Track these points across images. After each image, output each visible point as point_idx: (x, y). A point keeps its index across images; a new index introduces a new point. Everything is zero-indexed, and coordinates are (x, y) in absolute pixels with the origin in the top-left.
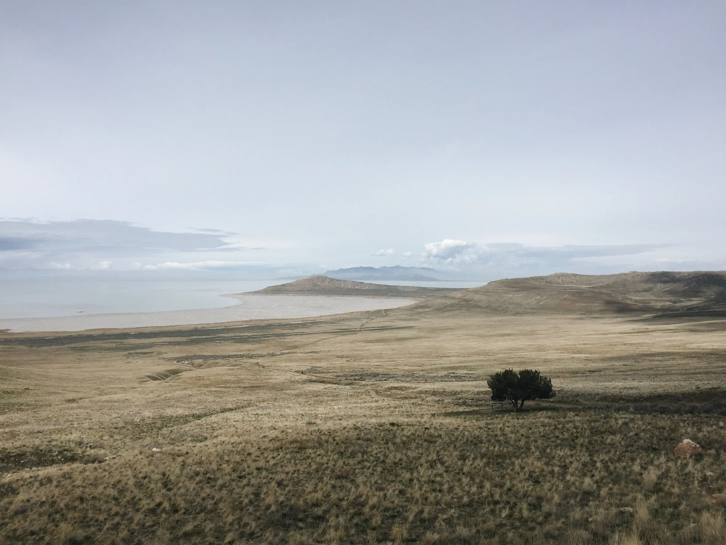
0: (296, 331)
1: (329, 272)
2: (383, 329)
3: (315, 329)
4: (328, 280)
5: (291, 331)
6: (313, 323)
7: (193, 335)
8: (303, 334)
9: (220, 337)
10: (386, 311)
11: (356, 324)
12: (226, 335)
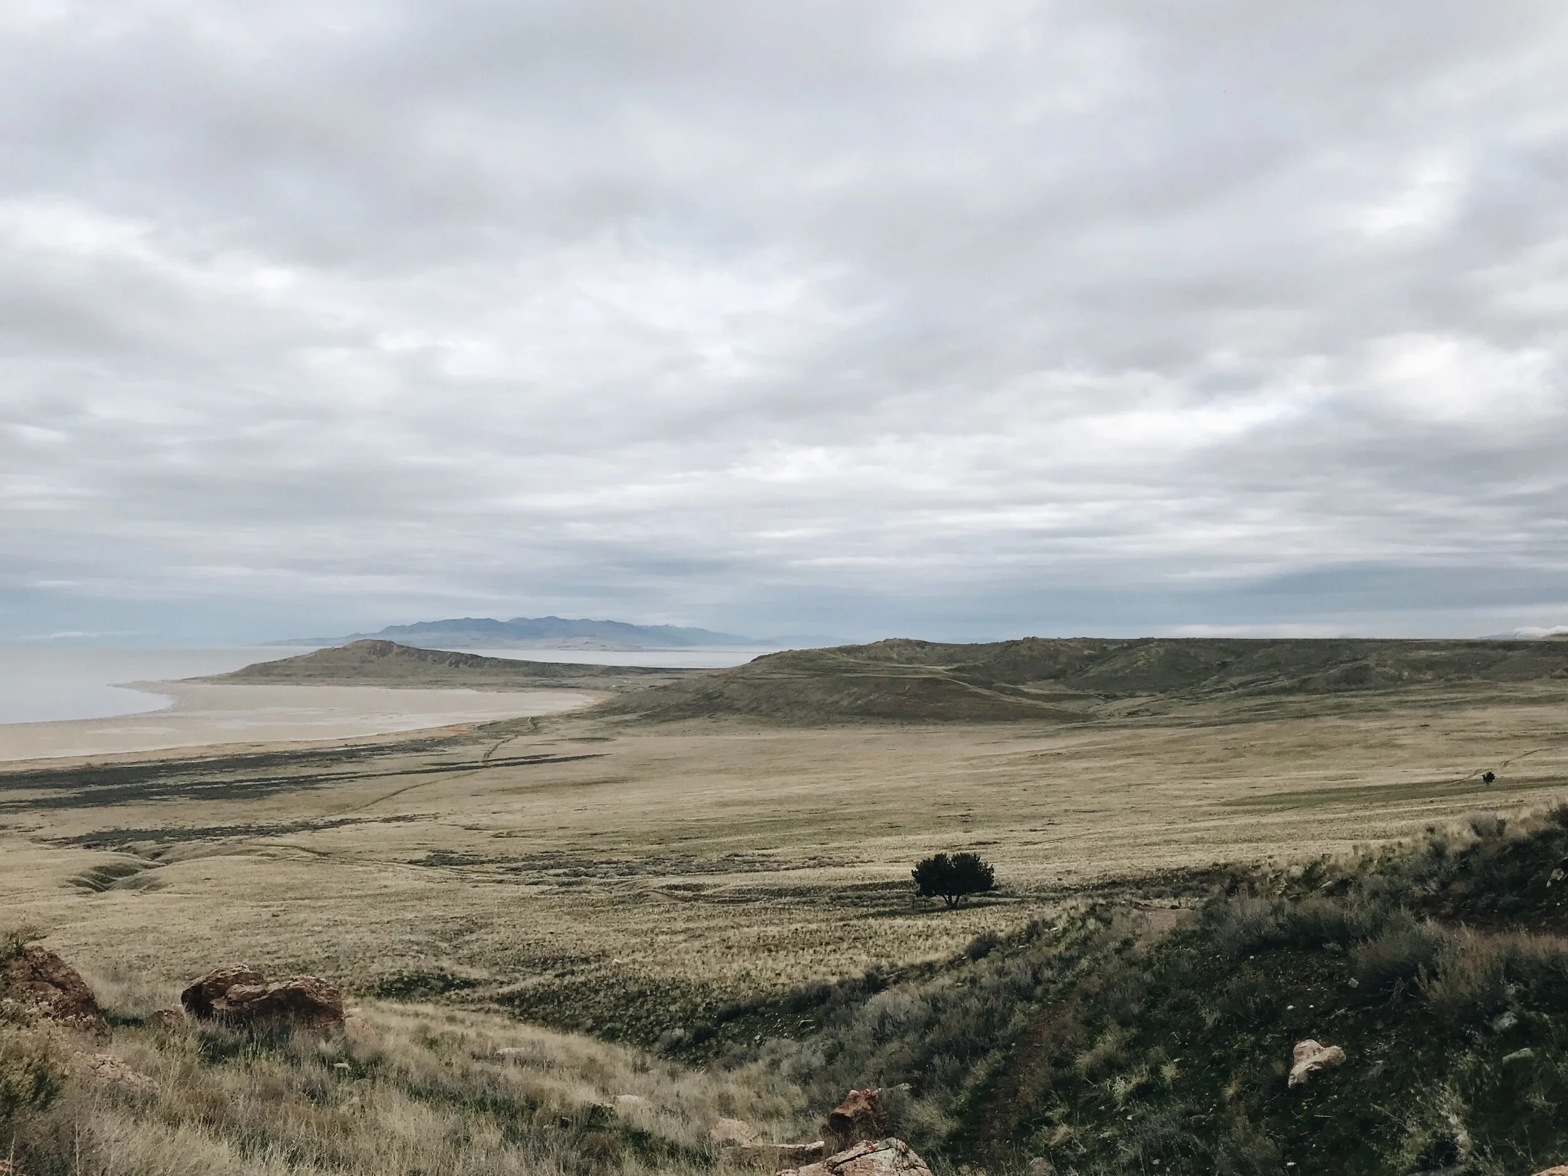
0: (337, 769)
1: (390, 629)
2: (535, 760)
3: (382, 763)
4: (396, 650)
5: (324, 771)
6: (372, 750)
7: (86, 784)
8: (353, 777)
9: (159, 786)
10: (534, 720)
11: (474, 752)
12: (171, 782)
